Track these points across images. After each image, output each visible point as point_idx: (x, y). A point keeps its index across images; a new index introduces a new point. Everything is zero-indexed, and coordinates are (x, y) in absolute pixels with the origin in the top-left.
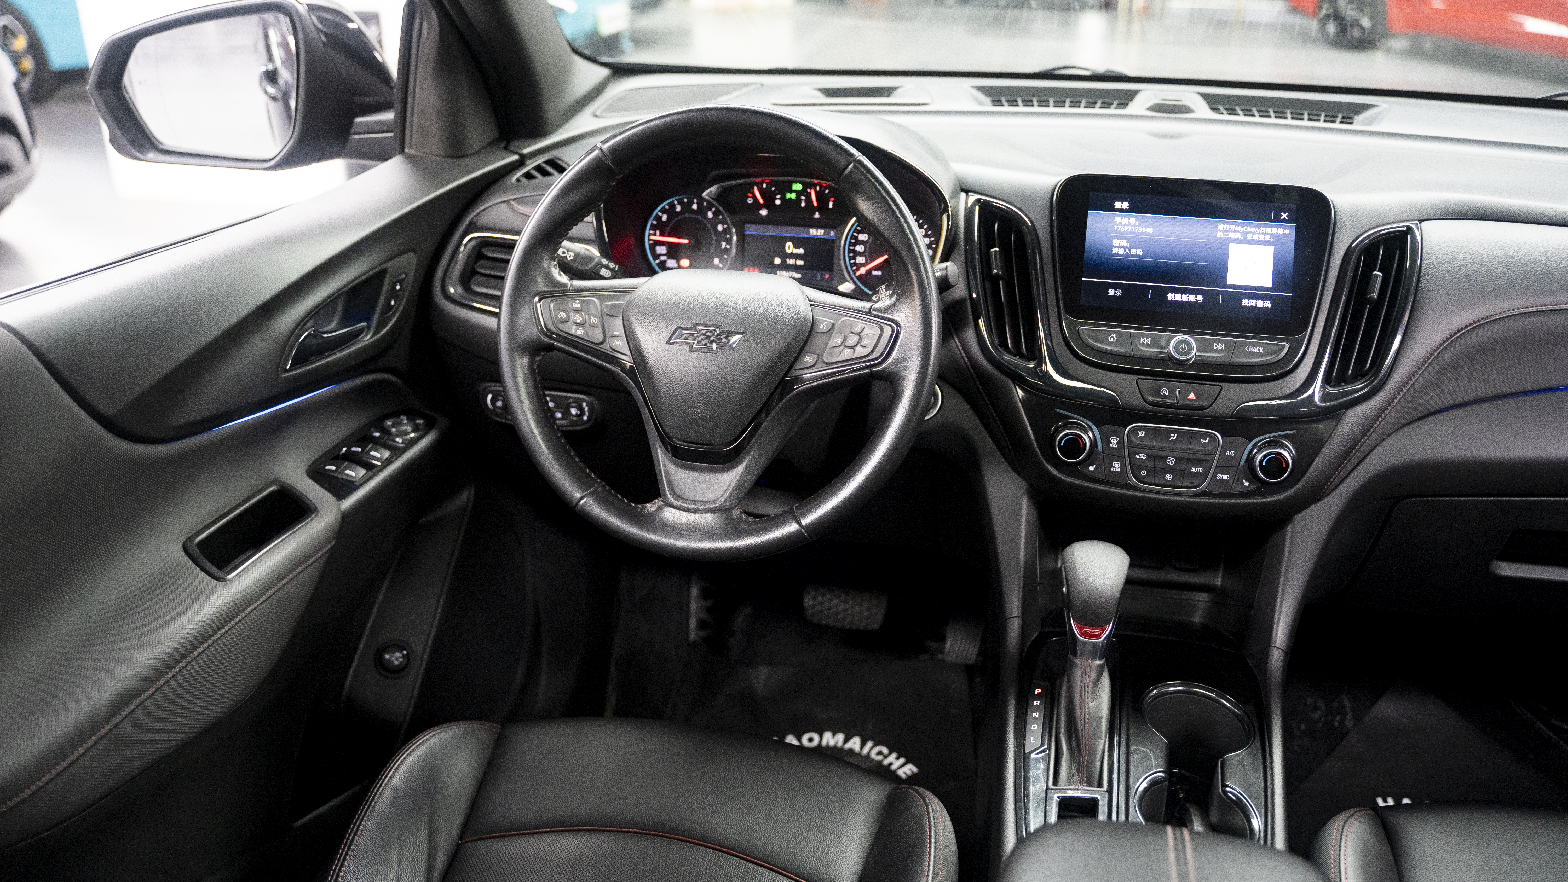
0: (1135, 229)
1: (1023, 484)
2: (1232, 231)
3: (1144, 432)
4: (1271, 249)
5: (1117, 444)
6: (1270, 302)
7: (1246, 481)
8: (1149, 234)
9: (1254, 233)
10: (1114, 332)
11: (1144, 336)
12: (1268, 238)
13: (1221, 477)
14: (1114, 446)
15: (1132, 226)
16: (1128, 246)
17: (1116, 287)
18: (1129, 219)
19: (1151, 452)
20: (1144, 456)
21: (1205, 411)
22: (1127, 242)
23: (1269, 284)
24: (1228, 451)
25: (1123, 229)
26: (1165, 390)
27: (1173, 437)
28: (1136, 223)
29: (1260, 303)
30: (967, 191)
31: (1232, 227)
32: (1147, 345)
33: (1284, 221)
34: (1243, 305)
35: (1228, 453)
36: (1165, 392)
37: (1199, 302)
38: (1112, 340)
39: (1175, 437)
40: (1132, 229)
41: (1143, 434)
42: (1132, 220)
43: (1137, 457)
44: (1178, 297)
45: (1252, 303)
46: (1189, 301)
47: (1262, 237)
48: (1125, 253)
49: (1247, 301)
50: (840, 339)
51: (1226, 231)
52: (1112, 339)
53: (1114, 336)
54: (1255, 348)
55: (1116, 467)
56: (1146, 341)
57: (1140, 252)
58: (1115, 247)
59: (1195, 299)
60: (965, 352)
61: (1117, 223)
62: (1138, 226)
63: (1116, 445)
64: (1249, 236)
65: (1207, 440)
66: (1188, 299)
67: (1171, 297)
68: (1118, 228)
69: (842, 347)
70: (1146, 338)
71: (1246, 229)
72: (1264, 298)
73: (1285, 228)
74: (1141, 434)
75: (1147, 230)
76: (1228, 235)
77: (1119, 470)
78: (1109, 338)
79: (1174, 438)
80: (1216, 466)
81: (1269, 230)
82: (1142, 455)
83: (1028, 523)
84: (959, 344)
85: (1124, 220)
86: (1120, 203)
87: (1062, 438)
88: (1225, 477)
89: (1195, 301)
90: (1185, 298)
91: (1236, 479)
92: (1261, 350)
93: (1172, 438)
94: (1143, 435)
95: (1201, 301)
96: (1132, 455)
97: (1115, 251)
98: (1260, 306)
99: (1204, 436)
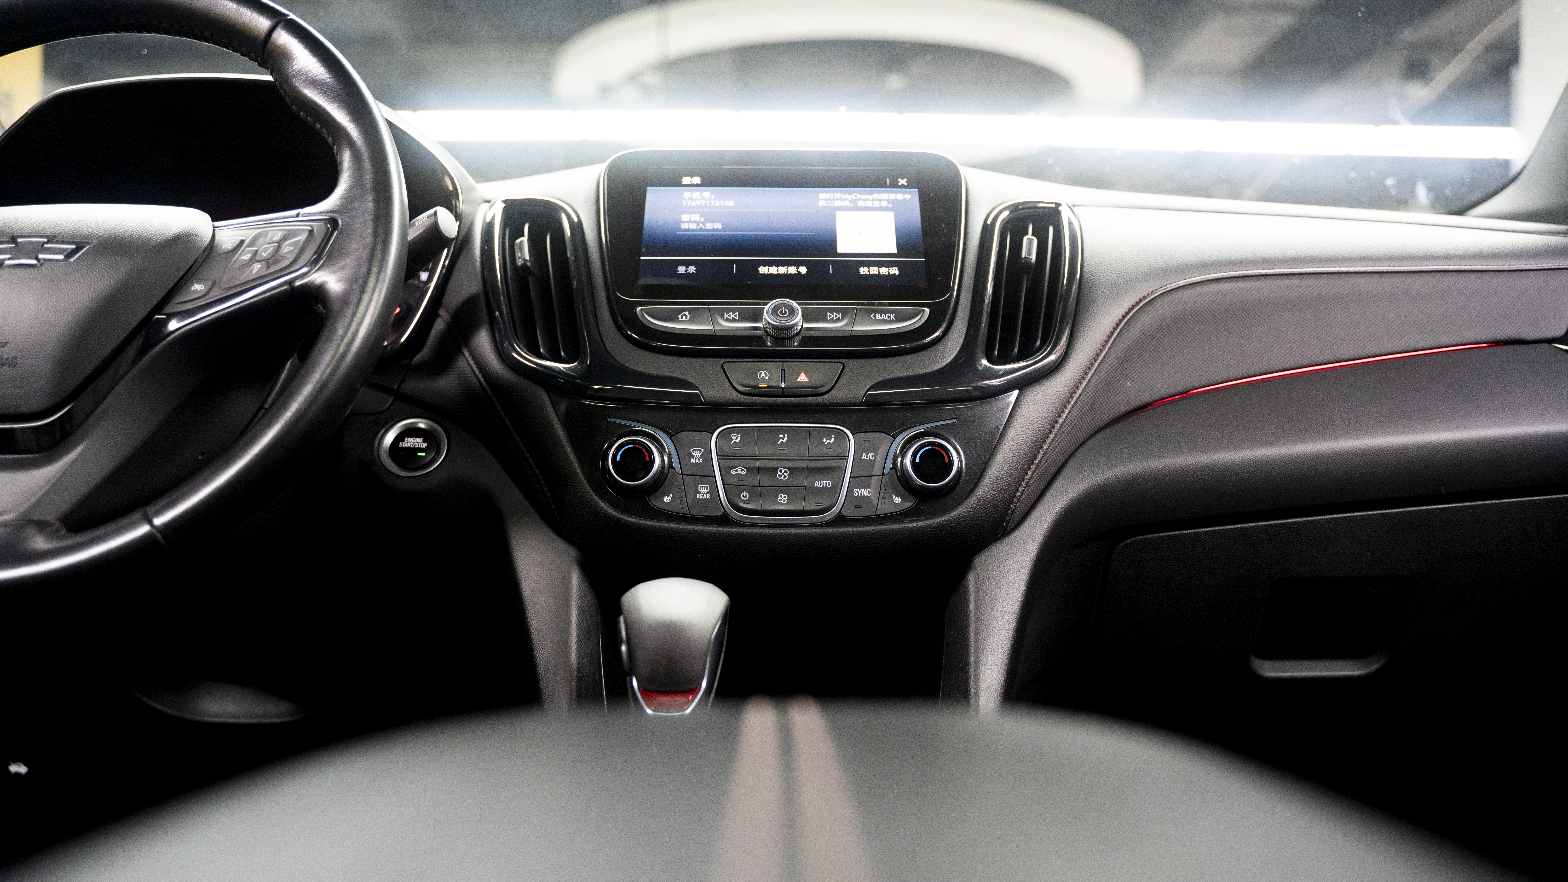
0: (710, 203)
2: (837, 199)
3: (739, 435)
4: (890, 215)
5: (701, 457)
6: (897, 268)
7: (896, 496)
8: (729, 207)
9: (867, 200)
10: (686, 310)
11: (728, 311)
12: (884, 204)
13: (860, 492)
14: (697, 462)
15: (706, 201)
16: (702, 220)
17: (687, 264)
18: (701, 194)
19: (753, 464)
20: (742, 470)
21: (823, 399)
22: (700, 217)
23: (893, 250)
24: (864, 454)
25: (694, 204)
26: (763, 373)
27: (783, 438)
28: (711, 197)
29: (884, 271)
31: (838, 195)
32: (734, 322)
33: (903, 186)
34: (861, 274)
35: (864, 456)
36: (764, 376)
37: (802, 273)
38: (684, 319)
39: (786, 439)
40: (706, 204)
41: (739, 439)
42: (706, 195)
43: (733, 472)
44: (773, 270)
45: (874, 270)
46: (789, 273)
47: (877, 204)
48: (698, 228)
49: (866, 269)
50: (250, 255)
51: (830, 199)
52: (684, 317)
53: (687, 313)
54: (883, 315)
55: (704, 492)
56: (733, 316)
57: (718, 226)
58: (684, 222)
59: (797, 271)
61: (687, 198)
62: (714, 200)
63: (701, 460)
64: (861, 204)
65: (833, 439)
66: (787, 271)
67: (762, 270)
68: (687, 203)
69: (251, 263)
70: (731, 313)
71: (856, 196)
72: (888, 265)
73: (905, 193)
74: (736, 438)
75: (727, 203)
76: (833, 203)
77: (708, 496)
78: (680, 316)
79: (785, 440)
80: (850, 477)
81: (885, 196)
82: (739, 469)
83: (581, 612)
84: (472, 362)
85: (696, 195)
86: (689, 178)
87: (617, 451)
88: (865, 492)
89: (797, 273)
90: (782, 270)
91: (882, 494)
92: (892, 316)
93: (781, 440)
94: (738, 440)
95: (805, 273)
96: (725, 471)
97: (685, 226)
98: (884, 274)
99: (827, 433)
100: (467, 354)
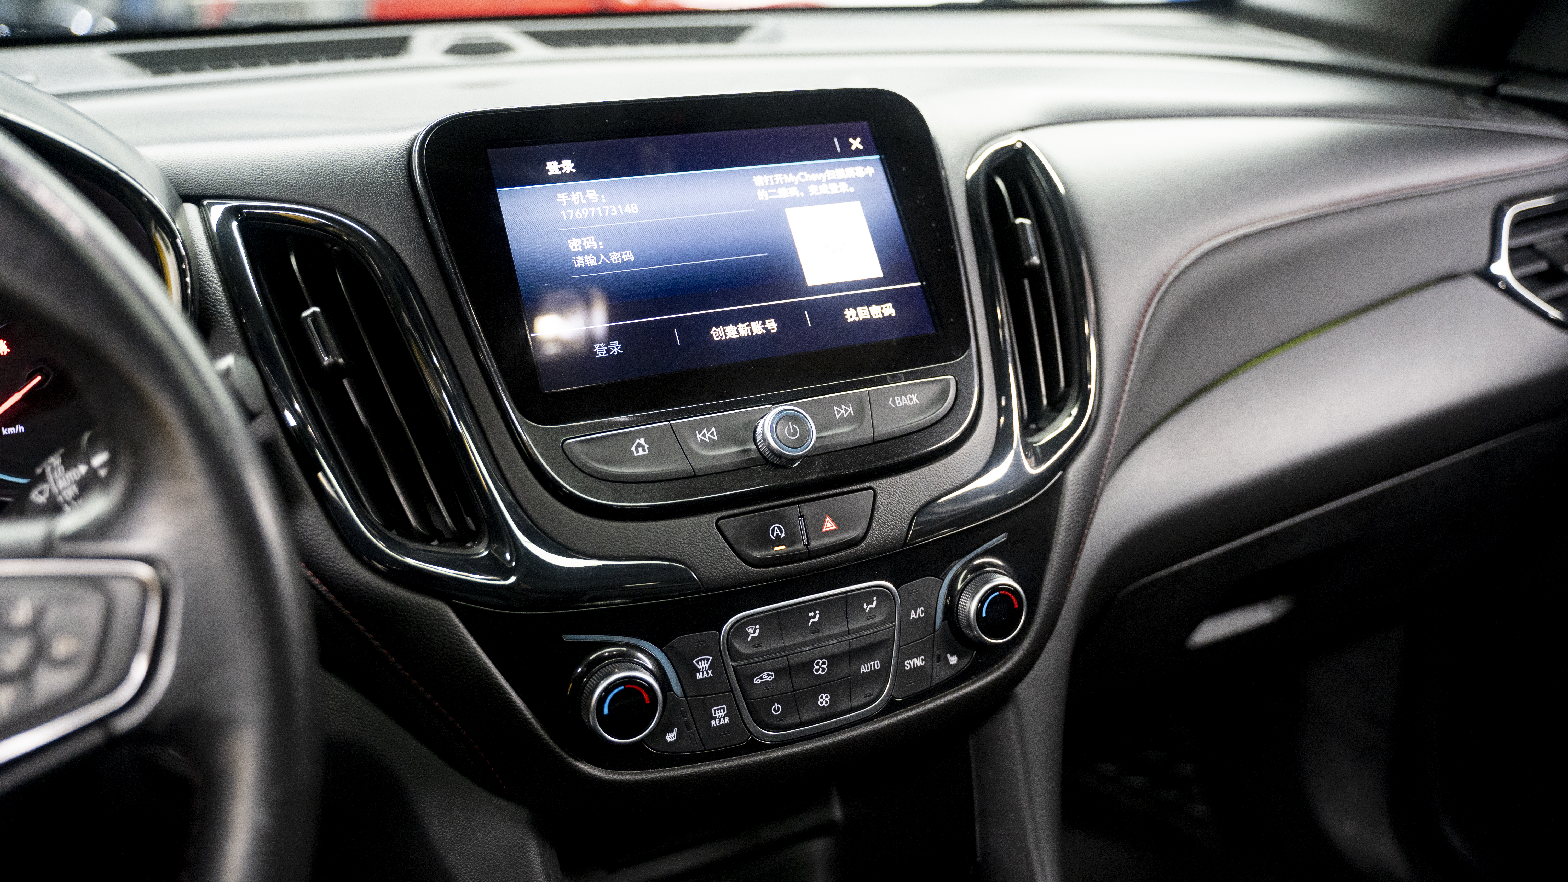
0: (604, 211)
1: (522, 813)
2: (780, 186)
3: (758, 627)
4: (857, 208)
5: (709, 669)
6: (891, 305)
7: (952, 655)
8: (633, 217)
9: (819, 182)
10: (638, 435)
11: (700, 426)
12: (844, 188)
13: (912, 664)
14: (705, 675)
15: (595, 205)
16: (602, 247)
17: (604, 337)
18: (585, 194)
19: (781, 663)
20: (769, 675)
21: (859, 547)
22: (597, 241)
23: (878, 273)
24: (913, 611)
25: (579, 215)
26: (776, 528)
27: (814, 617)
28: (599, 197)
29: (876, 311)
30: (197, 199)
31: (779, 177)
32: (712, 444)
33: (858, 153)
34: (849, 320)
35: (913, 615)
36: (779, 532)
37: (772, 331)
38: (641, 452)
39: (818, 616)
40: (597, 212)
41: (758, 631)
42: (592, 194)
43: (757, 681)
44: (731, 332)
45: (863, 313)
46: (754, 334)
47: (834, 189)
48: (599, 263)
49: (852, 311)
51: (771, 187)
52: (640, 449)
53: (642, 441)
54: (903, 397)
55: (720, 716)
56: (708, 434)
57: (628, 256)
58: (577, 254)
59: (764, 328)
61: (565, 204)
62: (605, 204)
63: (710, 672)
64: (813, 190)
65: (875, 602)
66: (752, 332)
67: (717, 333)
68: (568, 215)
70: (704, 431)
71: (803, 177)
72: (878, 299)
73: (864, 164)
74: (753, 632)
75: (628, 209)
76: (777, 194)
77: (727, 719)
78: (633, 449)
79: (816, 620)
80: (899, 647)
81: (841, 173)
82: (764, 675)
85: (576, 197)
86: (556, 163)
87: (601, 700)
88: (918, 662)
89: (765, 332)
90: (743, 330)
91: (935, 658)
92: (914, 397)
93: (812, 620)
94: (756, 634)
95: (775, 330)
96: (745, 678)
97: (579, 262)
98: (877, 317)
99: (867, 595)
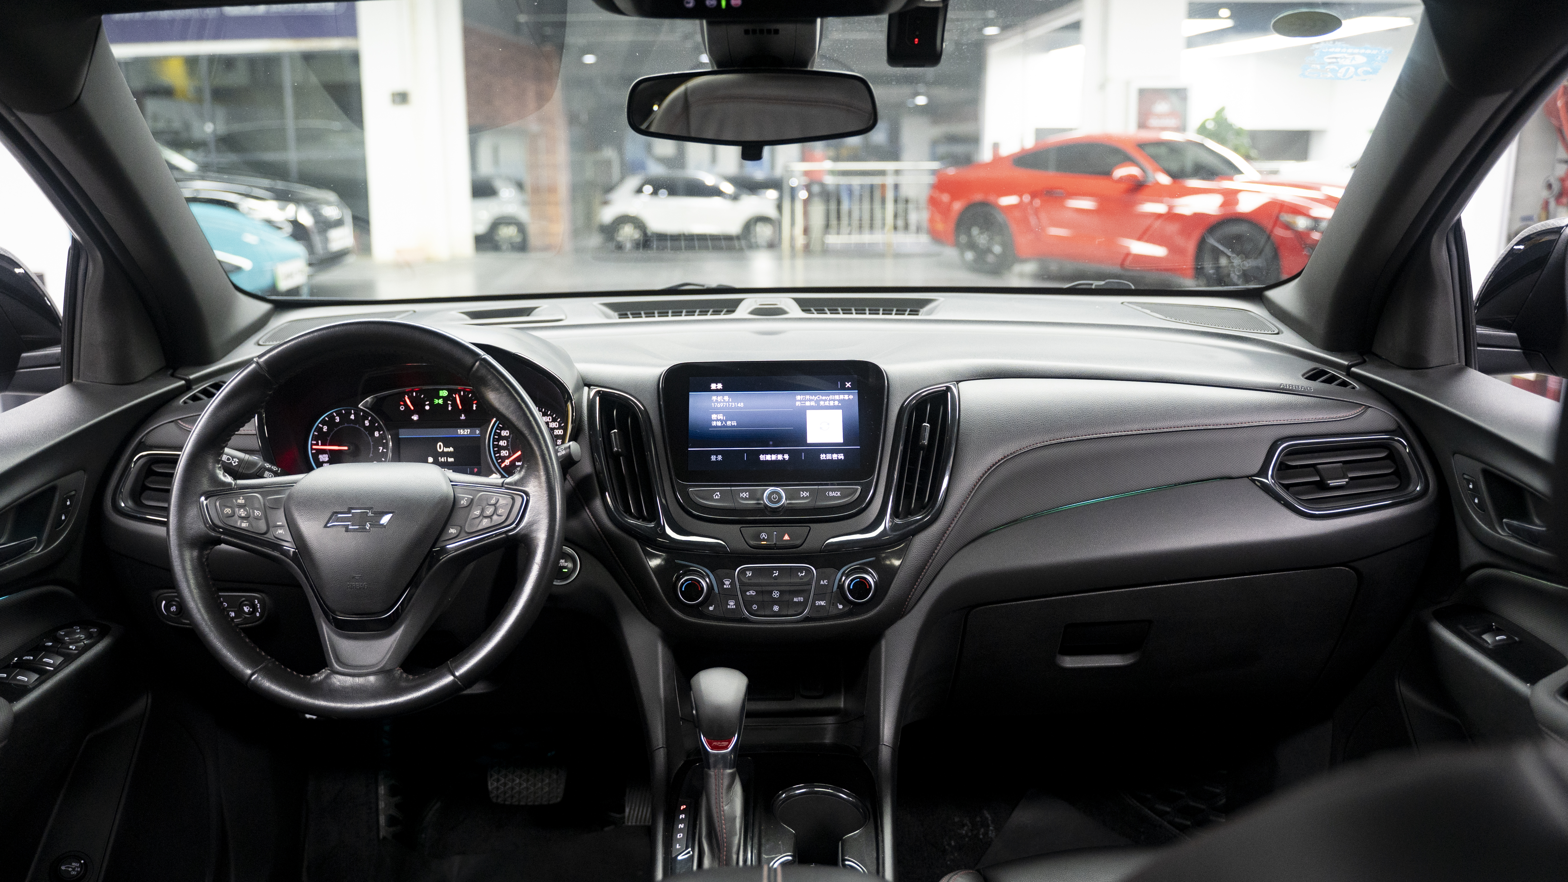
0: (729, 405)
1: (657, 630)
2: (807, 400)
3: (751, 572)
4: (840, 412)
5: (729, 584)
6: (843, 454)
7: (840, 604)
8: (741, 408)
9: (825, 400)
10: (718, 491)
11: (742, 491)
12: (836, 403)
14: (728, 587)
15: (726, 402)
16: (724, 419)
17: (716, 453)
18: (723, 397)
19: (759, 589)
20: (753, 592)
21: (798, 549)
22: (723, 416)
23: (841, 440)
24: (822, 581)
25: (719, 405)
27: (776, 573)
28: (729, 399)
29: (835, 456)
30: (589, 385)
31: (808, 397)
32: (746, 499)
33: (848, 389)
34: (821, 459)
35: (822, 583)
38: (717, 497)
39: (777, 573)
40: (726, 405)
41: (751, 574)
42: (726, 398)
43: (748, 594)
44: (768, 457)
45: (829, 456)
47: (832, 403)
48: (722, 425)
49: (824, 455)
50: (479, 511)
51: (803, 401)
53: (718, 493)
54: (834, 492)
55: (732, 604)
56: (745, 495)
57: (734, 423)
58: (714, 420)
59: (783, 458)
60: (596, 520)
61: (714, 401)
62: (731, 402)
64: (822, 403)
65: (804, 573)
66: (777, 458)
67: (762, 457)
68: (715, 405)
69: (481, 518)
70: (744, 493)
71: (819, 397)
72: (837, 452)
73: (849, 394)
74: (749, 574)
75: (739, 405)
76: (805, 404)
77: (734, 606)
78: (714, 496)
79: (777, 574)
80: (814, 594)
81: (837, 397)
82: (751, 592)
83: (664, 664)
84: (590, 514)
85: (720, 398)
86: (715, 384)
87: (682, 584)
88: (823, 603)
90: (774, 457)
91: (832, 603)
92: (839, 494)
93: (775, 574)
94: (750, 575)
95: (787, 459)
96: (743, 592)
97: (714, 424)
98: (835, 459)
99: (801, 569)
100: (588, 511)
